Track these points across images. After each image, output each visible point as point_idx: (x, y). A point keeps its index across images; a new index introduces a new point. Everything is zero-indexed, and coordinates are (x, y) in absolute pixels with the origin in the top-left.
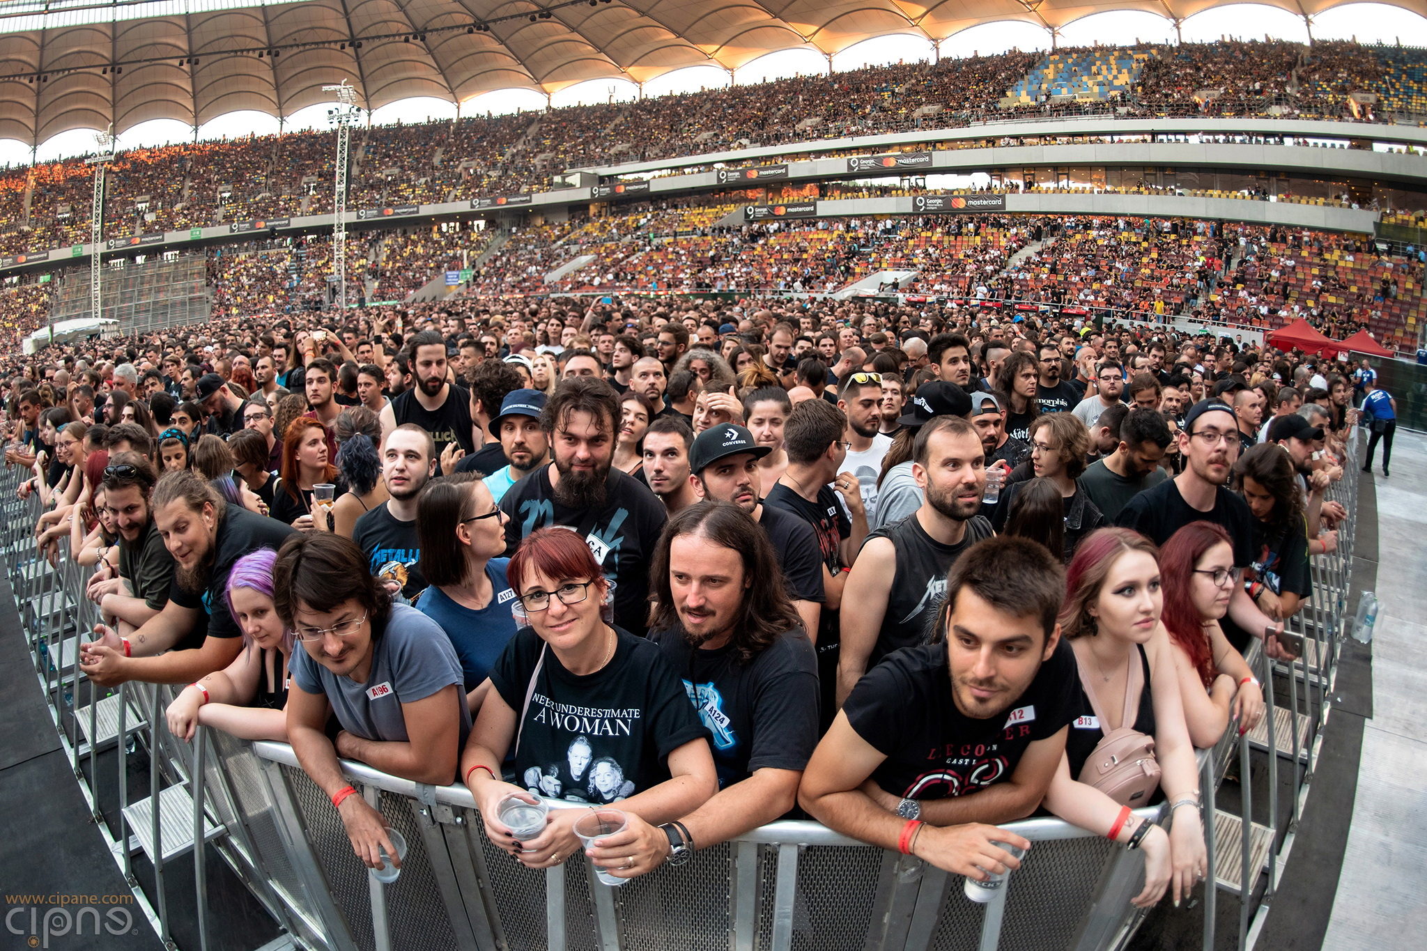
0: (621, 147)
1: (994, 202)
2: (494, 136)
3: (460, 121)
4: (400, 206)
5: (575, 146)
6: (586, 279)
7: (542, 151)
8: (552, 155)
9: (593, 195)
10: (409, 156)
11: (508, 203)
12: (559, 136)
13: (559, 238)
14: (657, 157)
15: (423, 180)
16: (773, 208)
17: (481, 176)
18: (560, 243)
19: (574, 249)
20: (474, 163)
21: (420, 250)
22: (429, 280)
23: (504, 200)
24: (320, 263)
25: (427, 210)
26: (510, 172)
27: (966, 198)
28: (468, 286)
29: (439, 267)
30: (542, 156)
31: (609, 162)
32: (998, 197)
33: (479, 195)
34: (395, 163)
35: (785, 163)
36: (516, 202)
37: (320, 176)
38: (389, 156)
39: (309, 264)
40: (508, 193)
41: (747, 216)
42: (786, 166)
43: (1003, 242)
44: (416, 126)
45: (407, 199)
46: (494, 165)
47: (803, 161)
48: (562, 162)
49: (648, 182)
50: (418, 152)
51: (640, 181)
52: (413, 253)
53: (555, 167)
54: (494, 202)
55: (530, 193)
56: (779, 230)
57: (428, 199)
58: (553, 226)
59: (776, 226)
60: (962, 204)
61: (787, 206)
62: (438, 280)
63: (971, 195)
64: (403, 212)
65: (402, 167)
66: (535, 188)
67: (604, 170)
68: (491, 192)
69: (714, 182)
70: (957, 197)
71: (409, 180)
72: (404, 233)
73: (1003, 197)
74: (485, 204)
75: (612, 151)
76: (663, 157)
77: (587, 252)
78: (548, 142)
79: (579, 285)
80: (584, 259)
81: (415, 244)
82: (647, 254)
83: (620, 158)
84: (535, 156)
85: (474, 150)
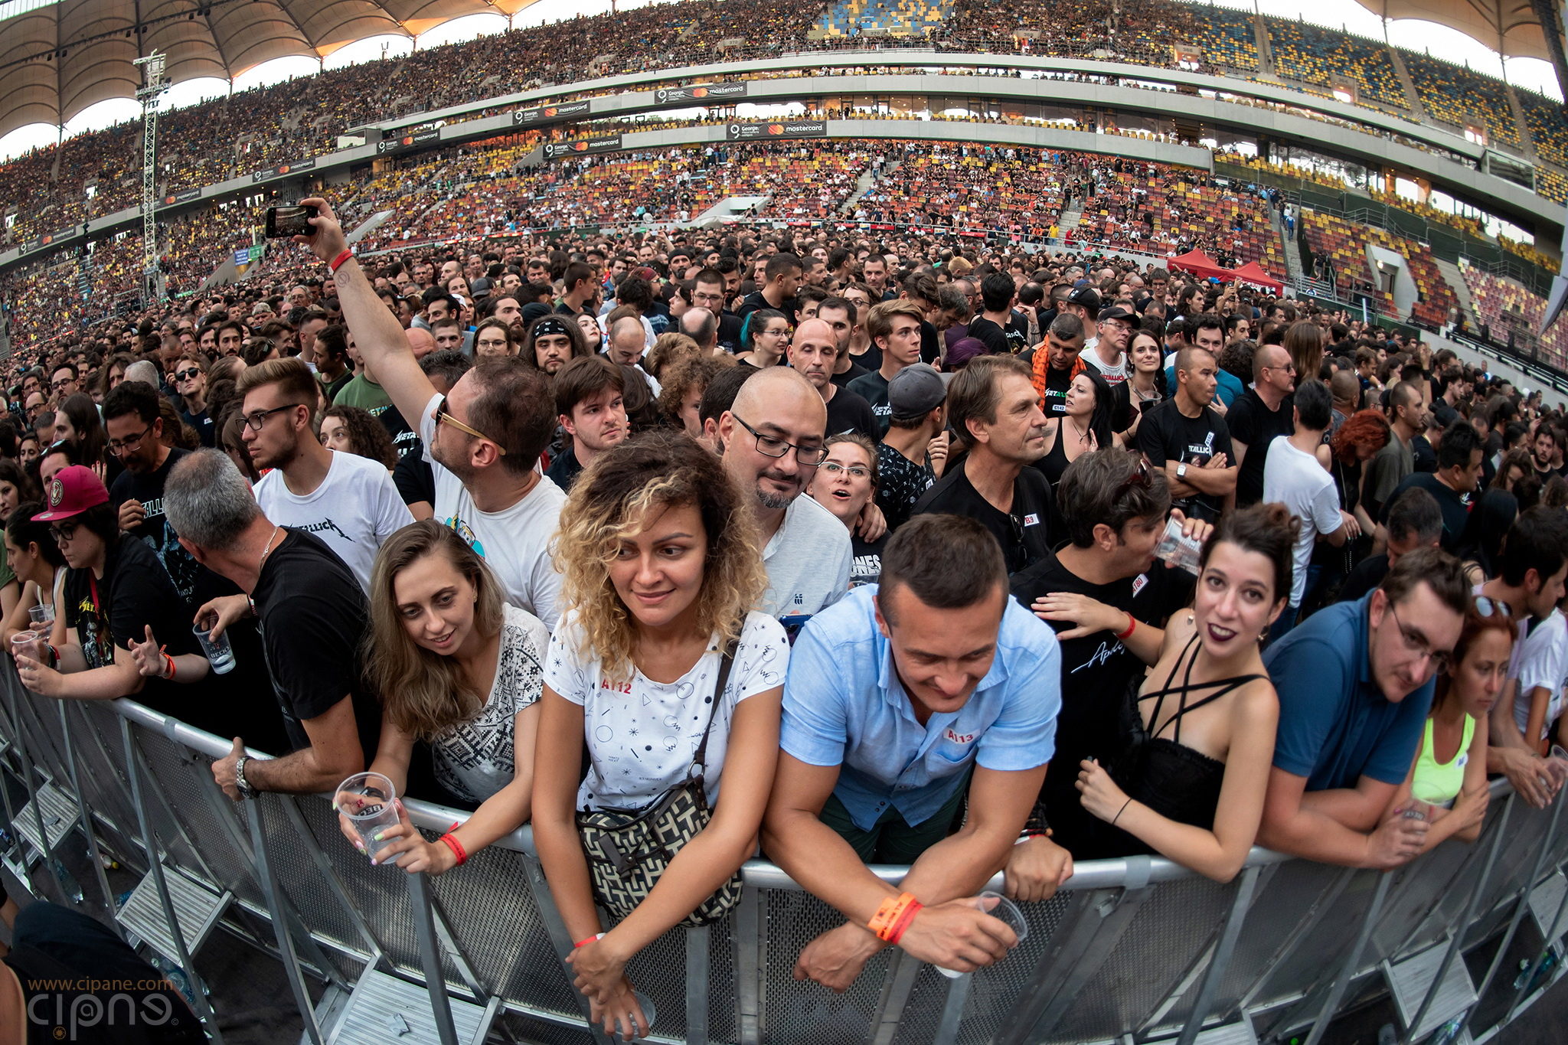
0: (401, 100)
1: (814, 128)
2: (269, 106)
3: (233, 97)
4: (183, 191)
5: (353, 105)
6: (391, 235)
7: (320, 114)
8: (330, 117)
9: (379, 150)
10: (185, 140)
11: (291, 171)
12: (336, 99)
13: (346, 199)
14: (443, 106)
15: (202, 162)
16: (574, 144)
17: (260, 148)
18: (349, 203)
19: (366, 208)
20: (251, 136)
21: (204, 234)
22: (219, 263)
23: (287, 169)
24: (108, 267)
25: (209, 191)
26: (289, 140)
27: (785, 125)
28: (261, 262)
29: (226, 248)
30: (320, 119)
31: (392, 116)
32: (818, 123)
33: (261, 167)
34: (172, 150)
35: (584, 99)
36: (300, 169)
37: (101, 176)
38: (166, 143)
39: (98, 270)
40: (289, 160)
41: (545, 154)
42: (588, 102)
43: (846, 167)
44: (190, 109)
45: (188, 183)
46: (273, 135)
47: (604, 96)
48: (342, 122)
49: (438, 131)
50: (194, 134)
51: (428, 131)
52: (199, 239)
53: (336, 128)
54: (276, 172)
55: (313, 156)
56: (592, 165)
57: (209, 180)
58: (337, 189)
59: (588, 160)
60: (779, 130)
61: (589, 141)
62: (228, 262)
63: (790, 122)
64: (185, 198)
65: (180, 152)
66: (317, 151)
67: (388, 125)
68: (272, 162)
69: (510, 124)
70: (775, 124)
71: (188, 164)
72: (187, 218)
73: (824, 124)
74: (267, 176)
75: (393, 105)
76: (450, 105)
77: (381, 209)
78: (324, 105)
79: (386, 242)
80: (381, 216)
81: (198, 228)
82: (451, 202)
83: (402, 111)
84: (313, 120)
85: (250, 123)
